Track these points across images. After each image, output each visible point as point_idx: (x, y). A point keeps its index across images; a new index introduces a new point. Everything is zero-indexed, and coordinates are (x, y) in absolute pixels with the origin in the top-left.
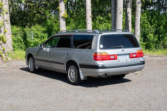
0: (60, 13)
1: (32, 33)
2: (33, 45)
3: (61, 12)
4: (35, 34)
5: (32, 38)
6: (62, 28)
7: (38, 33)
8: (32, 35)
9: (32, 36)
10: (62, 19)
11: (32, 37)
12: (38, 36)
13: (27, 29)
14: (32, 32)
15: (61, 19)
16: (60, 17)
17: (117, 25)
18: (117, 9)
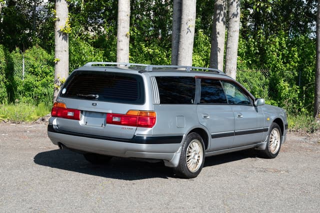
0: (57, 23)
1: (24, 64)
2: (22, 88)
3: (59, 20)
4: (30, 65)
5: (23, 75)
6: (60, 56)
7: (36, 65)
8: (24, 67)
9: (22, 69)
10: (60, 36)
11: (24, 72)
12: (36, 70)
13: (16, 55)
14: (24, 62)
15: (57, 34)
16: (56, 31)
17: (180, 56)
18: (183, 22)
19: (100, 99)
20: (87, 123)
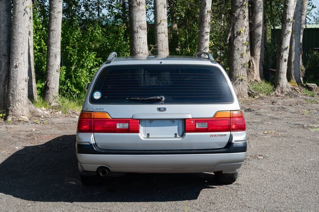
19: (167, 102)
20: (148, 135)
